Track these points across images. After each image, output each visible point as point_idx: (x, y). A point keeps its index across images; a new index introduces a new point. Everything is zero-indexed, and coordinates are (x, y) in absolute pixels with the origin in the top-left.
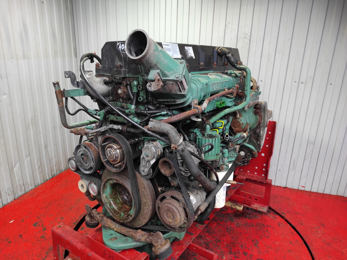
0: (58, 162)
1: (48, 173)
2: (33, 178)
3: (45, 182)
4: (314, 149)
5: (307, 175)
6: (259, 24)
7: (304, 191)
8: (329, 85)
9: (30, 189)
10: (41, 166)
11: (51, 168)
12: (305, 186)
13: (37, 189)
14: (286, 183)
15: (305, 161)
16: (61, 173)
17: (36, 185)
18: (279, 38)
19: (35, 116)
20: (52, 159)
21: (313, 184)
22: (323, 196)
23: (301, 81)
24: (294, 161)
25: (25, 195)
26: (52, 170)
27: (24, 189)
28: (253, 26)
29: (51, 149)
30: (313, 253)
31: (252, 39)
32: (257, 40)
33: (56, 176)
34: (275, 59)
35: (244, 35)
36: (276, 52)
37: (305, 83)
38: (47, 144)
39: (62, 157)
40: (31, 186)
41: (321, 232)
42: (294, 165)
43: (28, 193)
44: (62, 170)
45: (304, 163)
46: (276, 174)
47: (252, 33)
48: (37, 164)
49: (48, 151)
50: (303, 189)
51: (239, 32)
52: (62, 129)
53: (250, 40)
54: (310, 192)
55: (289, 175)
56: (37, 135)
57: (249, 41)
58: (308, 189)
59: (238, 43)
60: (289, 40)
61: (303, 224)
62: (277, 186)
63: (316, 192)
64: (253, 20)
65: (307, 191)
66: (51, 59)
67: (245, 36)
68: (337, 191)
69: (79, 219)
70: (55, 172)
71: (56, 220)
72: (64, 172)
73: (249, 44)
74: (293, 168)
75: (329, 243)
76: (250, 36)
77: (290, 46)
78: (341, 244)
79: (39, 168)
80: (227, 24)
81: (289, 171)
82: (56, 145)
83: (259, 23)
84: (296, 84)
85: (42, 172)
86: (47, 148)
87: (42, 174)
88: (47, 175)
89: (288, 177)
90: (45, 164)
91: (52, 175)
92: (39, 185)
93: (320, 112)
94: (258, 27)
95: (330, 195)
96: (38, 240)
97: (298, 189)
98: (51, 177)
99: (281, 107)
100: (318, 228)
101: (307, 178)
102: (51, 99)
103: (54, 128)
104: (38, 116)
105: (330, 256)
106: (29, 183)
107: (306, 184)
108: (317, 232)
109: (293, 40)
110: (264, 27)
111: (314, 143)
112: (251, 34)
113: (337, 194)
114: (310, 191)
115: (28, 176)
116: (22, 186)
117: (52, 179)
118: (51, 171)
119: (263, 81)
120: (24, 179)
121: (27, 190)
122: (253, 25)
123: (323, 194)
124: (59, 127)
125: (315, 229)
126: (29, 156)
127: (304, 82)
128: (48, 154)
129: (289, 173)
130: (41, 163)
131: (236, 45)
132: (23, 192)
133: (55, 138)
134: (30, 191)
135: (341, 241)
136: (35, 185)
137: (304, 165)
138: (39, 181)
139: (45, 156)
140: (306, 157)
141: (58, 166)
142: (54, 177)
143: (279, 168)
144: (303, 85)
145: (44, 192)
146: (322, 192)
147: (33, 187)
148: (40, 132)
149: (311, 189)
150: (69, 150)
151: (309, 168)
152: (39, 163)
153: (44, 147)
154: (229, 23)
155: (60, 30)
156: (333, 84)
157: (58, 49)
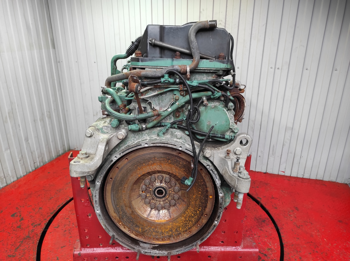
0: (41, 154)
1: (31, 165)
2: (14, 170)
3: (27, 174)
4: (292, 135)
5: (287, 160)
6: (233, 10)
7: (284, 176)
8: (305, 70)
9: (12, 181)
10: (22, 158)
11: (33, 160)
12: (285, 171)
13: (19, 180)
14: (267, 168)
15: (284, 146)
16: (44, 164)
17: (19, 176)
18: (254, 24)
19: (12, 109)
20: (34, 151)
21: (293, 169)
22: (303, 180)
23: (277, 67)
24: (274, 146)
25: (6, 187)
26: (35, 162)
27: (5, 181)
28: (227, 12)
29: (33, 141)
30: (282, 235)
32: (232, 27)
33: (39, 167)
34: (251, 46)
36: (251, 38)
37: (282, 69)
38: (28, 137)
39: (44, 149)
40: (13, 178)
41: (294, 216)
42: (273, 151)
43: (10, 185)
44: (46, 162)
45: (283, 148)
46: (257, 160)
47: (227, 20)
48: (18, 156)
49: (29, 143)
50: (283, 174)
52: (43, 121)
54: (290, 177)
55: (269, 160)
56: (16, 128)
58: (287, 174)
60: (264, 25)
61: (277, 208)
62: (258, 172)
63: (296, 176)
64: (228, 6)
65: (287, 176)
66: (26, 51)
68: (317, 176)
69: (57, 209)
70: (39, 164)
71: (34, 211)
72: (48, 163)
74: (273, 153)
75: (299, 226)
76: (225, 22)
77: (265, 31)
78: (312, 226)
79: (20, 161)
80: (201, 10)
81: (269, 157)
82: (37, 137)
83: (233, 8)
84: (273, 70)
85: (24, 164)
86: (28, 141)
87: (24, 166)
88: (30, 167)
89: (268, 163)
90: (27, 156)
91: (35, 167)
92: (22, 177)
93: (297, 98)
94: (233, 13)
95: (309, 180)
96: (14, 230)
97: (278, 175)
98: (34, 169)
99: (258, 94)
100: (291, 211)
101: (286, 163)
102: (29, 92)
103: (34, 121)
104: (16, 109)
105: (298, 238)
106: (11, 175)
107: (286, 169)
108: (290, 215)
109: (268, 25)
110: (239, 13)
111: (292, 128)
113: (316, 178)
114: (289, 175)
115: (9, 169)
116: (3, 178)
117: (35, 170)
118: (33, 163)
119: (239, 68)
120: (4, 171)
121: (9, 182)
123: (303, 179)
124: (40, 120)
125: (288, 212)
126: (9, 149)
127: (280, 68)
128: (30, 146)
129: (269, 159)
130: (22, 156)
132: (5, 184)
133: (36, 130)
134: (12, 183)
135: (312, 224)
136: (17, 178)
137: (283, 151)
138: (21, 173)
139: (26, 148)
140: (285, 143)
141: (41, 158)
142: (38, 168)
143: (259, 154)
144: (280, 70)
145: (25, 184)
146: (301, 177)
147: (15, 179)
148: (19, 125)
149: (291, 174)
150: (52, 142)
151: (288, 154)
152: (20, 156)
153: (25, 140)
154: (203, 10)
155: (35, 21)
156: (309, 69)
157: (33, 41)
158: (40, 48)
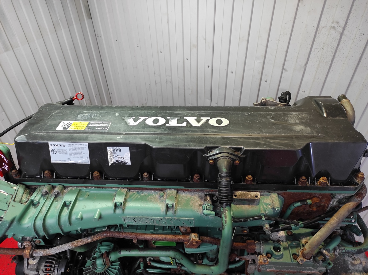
28: (354, 8)
31: (346, 32)
35: (333, 22)
47: (349, 21)
51: (323, 16)
53: (342, 34)
57: (340, 35)
59: (317, 34)
67: (333, 25)
73: (337, 41)
76: (343, 26)
112: (346, 23)
122: (355, 5)
131: (312, 39)
158: (69, 24)
